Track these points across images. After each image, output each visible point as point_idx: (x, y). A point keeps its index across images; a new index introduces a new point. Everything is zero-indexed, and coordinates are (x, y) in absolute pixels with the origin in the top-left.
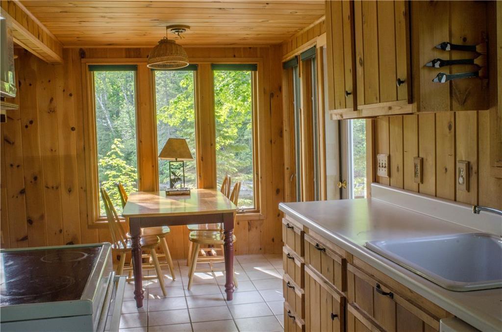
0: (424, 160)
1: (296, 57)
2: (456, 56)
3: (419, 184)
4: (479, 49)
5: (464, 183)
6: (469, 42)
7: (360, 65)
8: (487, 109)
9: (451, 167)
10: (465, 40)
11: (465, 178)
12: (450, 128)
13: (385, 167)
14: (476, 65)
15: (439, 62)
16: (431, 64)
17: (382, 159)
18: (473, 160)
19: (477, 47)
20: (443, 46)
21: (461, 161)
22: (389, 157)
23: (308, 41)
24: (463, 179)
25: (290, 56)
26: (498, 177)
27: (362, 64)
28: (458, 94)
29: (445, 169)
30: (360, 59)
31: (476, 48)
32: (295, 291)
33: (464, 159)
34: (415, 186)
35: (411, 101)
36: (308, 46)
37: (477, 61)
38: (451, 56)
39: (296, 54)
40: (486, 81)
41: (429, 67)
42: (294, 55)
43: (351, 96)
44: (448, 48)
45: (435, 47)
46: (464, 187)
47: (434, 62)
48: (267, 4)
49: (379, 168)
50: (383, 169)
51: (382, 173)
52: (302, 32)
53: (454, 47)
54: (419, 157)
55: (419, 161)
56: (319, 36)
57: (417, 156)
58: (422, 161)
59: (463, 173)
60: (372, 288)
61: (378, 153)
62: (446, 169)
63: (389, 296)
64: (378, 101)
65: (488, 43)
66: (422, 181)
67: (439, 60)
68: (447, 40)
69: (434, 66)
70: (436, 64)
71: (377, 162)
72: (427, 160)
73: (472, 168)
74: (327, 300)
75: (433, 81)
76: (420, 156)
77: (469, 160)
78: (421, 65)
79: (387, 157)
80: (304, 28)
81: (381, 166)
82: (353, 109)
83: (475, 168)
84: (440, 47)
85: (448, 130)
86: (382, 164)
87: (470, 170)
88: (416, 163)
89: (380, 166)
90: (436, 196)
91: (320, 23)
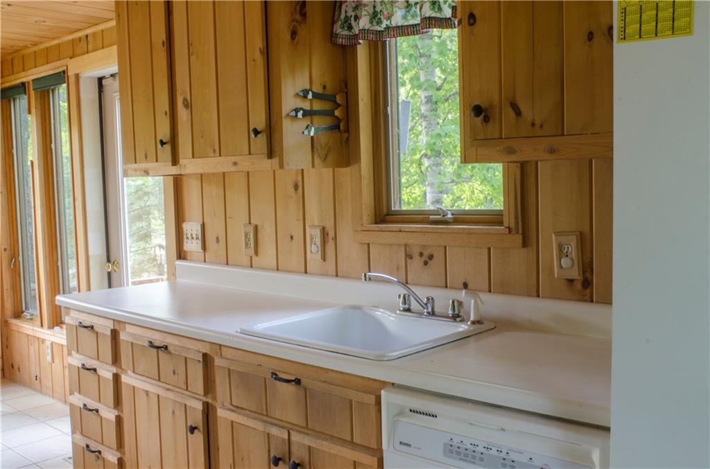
0: (259, 228)
1: (23, 84)
2: (317, 106)
3: (251, 257)
4: (339, 99)
5: (318, 251)
6: (329, 91)
7: (184, 109)
8: (346, 167)
9: (298, 234)
10: (324, 87)
11: (319, 246)
12: (296, 187)
13: (197, 238)
14: (336, 117)
15: (301, 112)
16: (294, 114)
17: (191, 228)
18: (329, 225)
19: (337, 96)
20: (305, 93)
21: (313, 226)
22: (203, 226)
23: (47, 63)
24: (317, 247)
25: (11, 81)
26: (363, 242)
27: (187, 105)
28: (319, 148)
29: (289, 237)
30: (185, 100)
31: (336, 98)
32: (99, 415)
33: (316, 224)
34: (246, 261)
35: (270, 155)
36: (51, 70)
37: (337, 113)
38: (311, 106)
39: (24, 80)
40: (346, 135)
41: (292, 116)
42: (19, 81)
43: (168, 147)
44: (310, 96)
45: (297, 94)
46: (319, 256)
47: (297, 110)
48: (9, 5)
49: (185, 240)
50: (194, 241)
51: (192, 246)
52: (36, 48)
53: (316, 96)
54: (250, 223)
55: (252, 228)
56: (71, 58)
57: (248, 222)
58: (256, 228)
59: (318, 240)
60: (263, 380)
61: (183, 221)
62: (292, 237)
63: (294, 383)
64: (218, 155)
65: (347, 93)
66: (256, 253)
67: (301, 109)
68: (308, 88)
69: (296, 116)
70: (299, 114)
71: (183, 232)
72: (263, 227)
73: (328, 235)
74: (173, 412)
75: (303, 133)
76: (252, 222)
77: (324, 225)
78: (284, 114)
79: (200, 226)
80: (41, 43)
81: (190, 237)
82: (171, 163)
83: (331, 234)
84: (301, 94)
85: (293, 190)
86: (192, 234)
87: (326, 236)
88: (247, 231)
89: (187, 238)
90: (278, 270)
91: (73, 40)
